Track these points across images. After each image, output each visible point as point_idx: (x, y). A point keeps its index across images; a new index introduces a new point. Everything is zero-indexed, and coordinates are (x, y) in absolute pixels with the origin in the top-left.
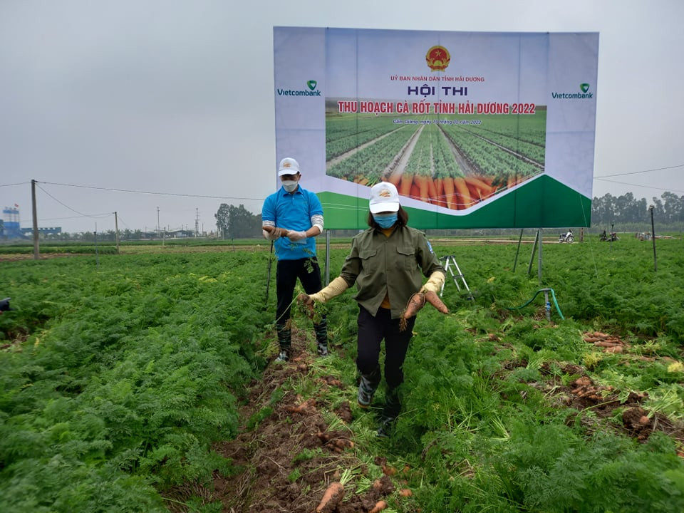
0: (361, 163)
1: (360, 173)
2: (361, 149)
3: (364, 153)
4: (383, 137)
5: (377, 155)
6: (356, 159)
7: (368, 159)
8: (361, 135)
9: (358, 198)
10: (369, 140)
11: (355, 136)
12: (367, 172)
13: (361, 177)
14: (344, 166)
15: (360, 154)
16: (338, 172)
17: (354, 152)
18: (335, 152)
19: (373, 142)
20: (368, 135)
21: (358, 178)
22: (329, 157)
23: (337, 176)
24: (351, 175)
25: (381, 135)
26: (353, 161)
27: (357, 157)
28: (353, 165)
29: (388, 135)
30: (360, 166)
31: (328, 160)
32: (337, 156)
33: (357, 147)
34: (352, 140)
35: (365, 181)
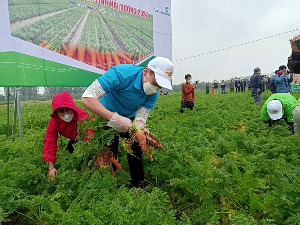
0: (44, 30)
1: (44, 39)
2: (43, 17)
3: (46, 22)
4: (61, 12)
5: (57, 26)
6: (39, 26)
7: (50, 28)
8: (41, 6)
9: (44, 59)
10: (49, 12)
11: (37, 5)
12: (50, 39)
13: (45, 42)
14: (29, 30)
15: (42, 23)
16: (24, 35)
17: (37, 19)
18: (18, 15)
19: (53, 14)
20: (48, 7)
21: (42, 42)
22: (13, 19)
23: (22, 38)
24: (36, 39)
25: (59, 10)
26: (36, 27)
27: (40, 24)
28: (37, 31)
29: (64, 11)
30: (44, 32)
31: (12, 22)
32: (21, 20)
33: (39, 15)
34: (35, 8)
35: (49, 45)
